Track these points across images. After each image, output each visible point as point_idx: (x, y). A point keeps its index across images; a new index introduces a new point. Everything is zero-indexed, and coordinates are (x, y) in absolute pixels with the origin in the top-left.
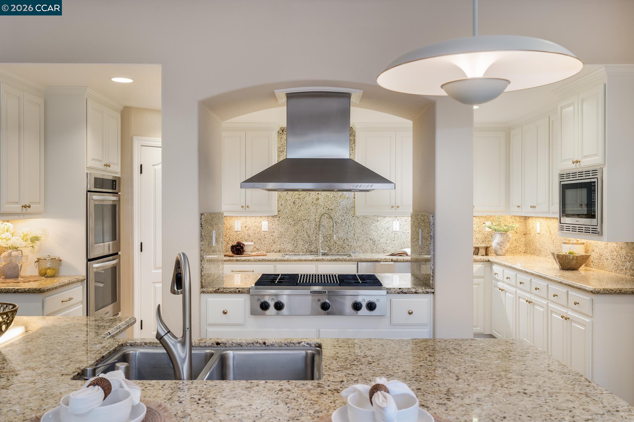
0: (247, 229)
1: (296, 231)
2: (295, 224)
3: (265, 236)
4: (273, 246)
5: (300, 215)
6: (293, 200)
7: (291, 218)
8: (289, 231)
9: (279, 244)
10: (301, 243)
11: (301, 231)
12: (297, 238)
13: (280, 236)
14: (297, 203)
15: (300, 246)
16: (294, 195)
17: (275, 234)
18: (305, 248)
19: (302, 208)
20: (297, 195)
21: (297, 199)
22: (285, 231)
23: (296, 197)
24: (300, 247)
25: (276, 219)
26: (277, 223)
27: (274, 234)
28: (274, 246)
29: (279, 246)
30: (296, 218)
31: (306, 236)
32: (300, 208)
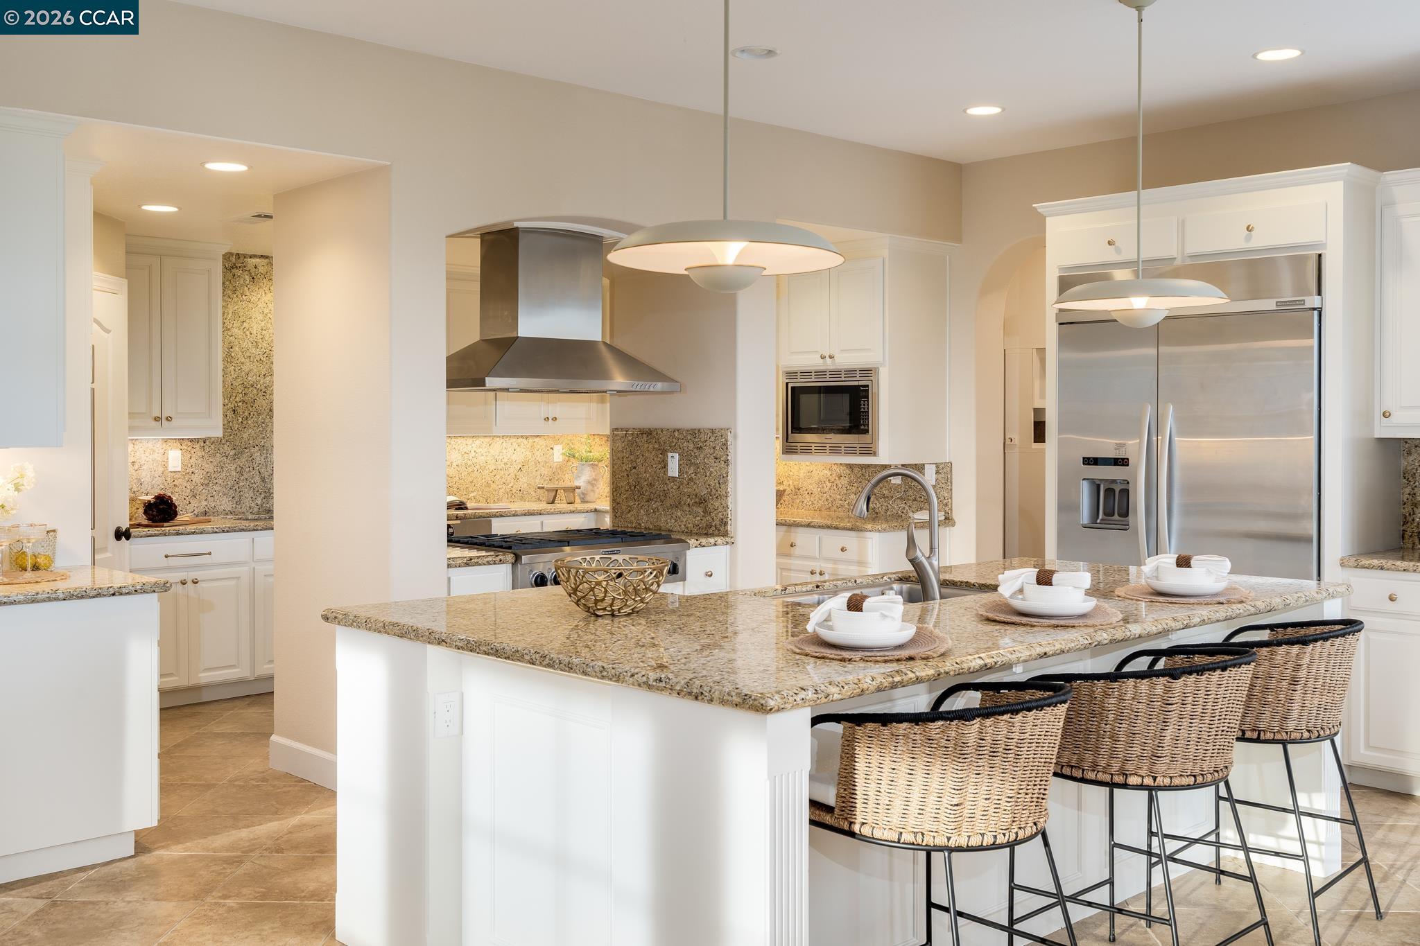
0: (136, 467)
1: (239, 469)
2: (235, 455)
3: (174, 483)
4: (192, 504)
5: (246, 436)
6: (233, 406)
7: (228, 444)
8: (225, 469)
9: (203, 497)
10: (248, 494)
11: (247, 470)
12: (241, 484)
13: (206, 482)
14: (240, 411)
15: (247, 500)
16: (234, 394)
17: (197, 478)
18: (257, 504)
19: (249, 422)
20: (241, 395)
21: (241, 404)
22: (216, 470)
23: (238, 399)
24: (247, 502)
25: (197, 446)
26: (200, 453)
27: (194, 478)
28: (194, 503)
29: (204, 503)
30: (238, 442)
31: (257, 479)
32: (245, 422)
